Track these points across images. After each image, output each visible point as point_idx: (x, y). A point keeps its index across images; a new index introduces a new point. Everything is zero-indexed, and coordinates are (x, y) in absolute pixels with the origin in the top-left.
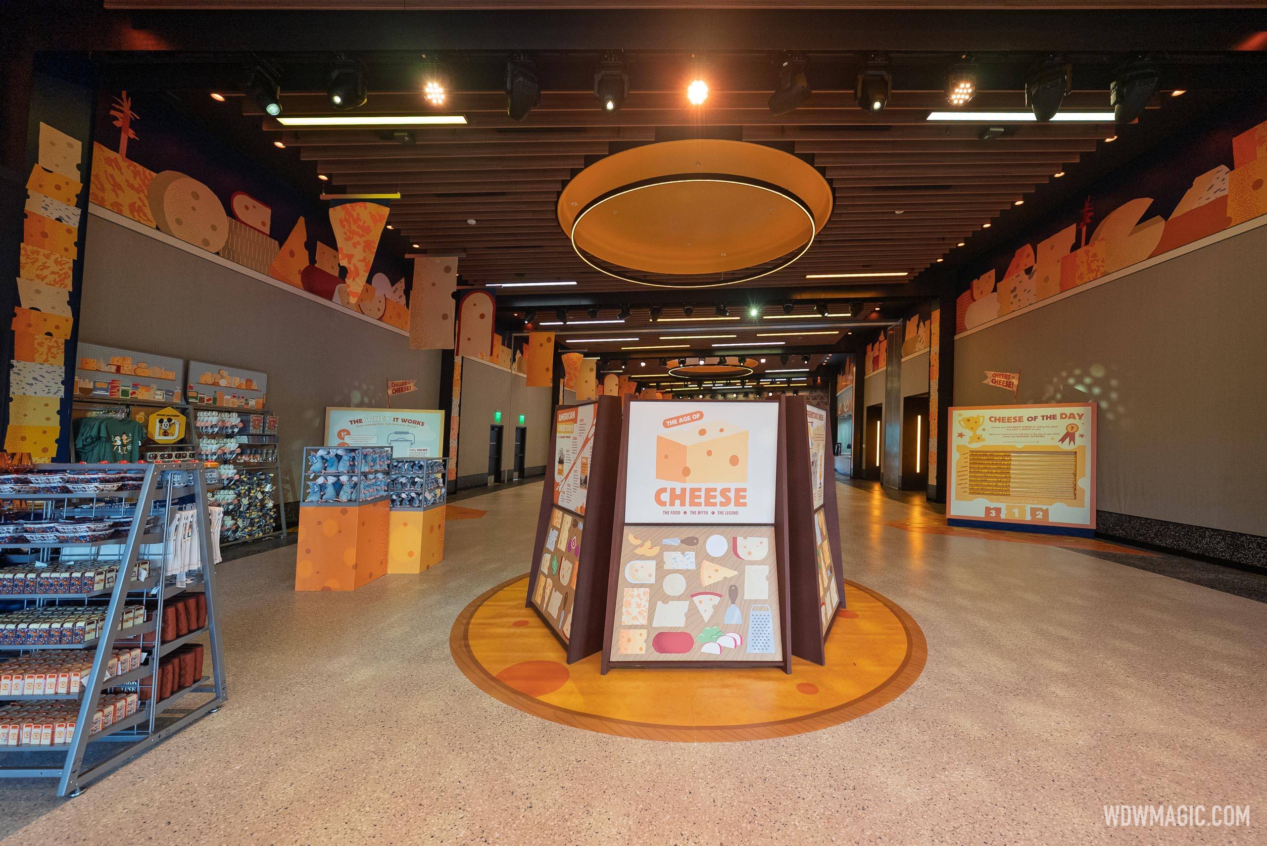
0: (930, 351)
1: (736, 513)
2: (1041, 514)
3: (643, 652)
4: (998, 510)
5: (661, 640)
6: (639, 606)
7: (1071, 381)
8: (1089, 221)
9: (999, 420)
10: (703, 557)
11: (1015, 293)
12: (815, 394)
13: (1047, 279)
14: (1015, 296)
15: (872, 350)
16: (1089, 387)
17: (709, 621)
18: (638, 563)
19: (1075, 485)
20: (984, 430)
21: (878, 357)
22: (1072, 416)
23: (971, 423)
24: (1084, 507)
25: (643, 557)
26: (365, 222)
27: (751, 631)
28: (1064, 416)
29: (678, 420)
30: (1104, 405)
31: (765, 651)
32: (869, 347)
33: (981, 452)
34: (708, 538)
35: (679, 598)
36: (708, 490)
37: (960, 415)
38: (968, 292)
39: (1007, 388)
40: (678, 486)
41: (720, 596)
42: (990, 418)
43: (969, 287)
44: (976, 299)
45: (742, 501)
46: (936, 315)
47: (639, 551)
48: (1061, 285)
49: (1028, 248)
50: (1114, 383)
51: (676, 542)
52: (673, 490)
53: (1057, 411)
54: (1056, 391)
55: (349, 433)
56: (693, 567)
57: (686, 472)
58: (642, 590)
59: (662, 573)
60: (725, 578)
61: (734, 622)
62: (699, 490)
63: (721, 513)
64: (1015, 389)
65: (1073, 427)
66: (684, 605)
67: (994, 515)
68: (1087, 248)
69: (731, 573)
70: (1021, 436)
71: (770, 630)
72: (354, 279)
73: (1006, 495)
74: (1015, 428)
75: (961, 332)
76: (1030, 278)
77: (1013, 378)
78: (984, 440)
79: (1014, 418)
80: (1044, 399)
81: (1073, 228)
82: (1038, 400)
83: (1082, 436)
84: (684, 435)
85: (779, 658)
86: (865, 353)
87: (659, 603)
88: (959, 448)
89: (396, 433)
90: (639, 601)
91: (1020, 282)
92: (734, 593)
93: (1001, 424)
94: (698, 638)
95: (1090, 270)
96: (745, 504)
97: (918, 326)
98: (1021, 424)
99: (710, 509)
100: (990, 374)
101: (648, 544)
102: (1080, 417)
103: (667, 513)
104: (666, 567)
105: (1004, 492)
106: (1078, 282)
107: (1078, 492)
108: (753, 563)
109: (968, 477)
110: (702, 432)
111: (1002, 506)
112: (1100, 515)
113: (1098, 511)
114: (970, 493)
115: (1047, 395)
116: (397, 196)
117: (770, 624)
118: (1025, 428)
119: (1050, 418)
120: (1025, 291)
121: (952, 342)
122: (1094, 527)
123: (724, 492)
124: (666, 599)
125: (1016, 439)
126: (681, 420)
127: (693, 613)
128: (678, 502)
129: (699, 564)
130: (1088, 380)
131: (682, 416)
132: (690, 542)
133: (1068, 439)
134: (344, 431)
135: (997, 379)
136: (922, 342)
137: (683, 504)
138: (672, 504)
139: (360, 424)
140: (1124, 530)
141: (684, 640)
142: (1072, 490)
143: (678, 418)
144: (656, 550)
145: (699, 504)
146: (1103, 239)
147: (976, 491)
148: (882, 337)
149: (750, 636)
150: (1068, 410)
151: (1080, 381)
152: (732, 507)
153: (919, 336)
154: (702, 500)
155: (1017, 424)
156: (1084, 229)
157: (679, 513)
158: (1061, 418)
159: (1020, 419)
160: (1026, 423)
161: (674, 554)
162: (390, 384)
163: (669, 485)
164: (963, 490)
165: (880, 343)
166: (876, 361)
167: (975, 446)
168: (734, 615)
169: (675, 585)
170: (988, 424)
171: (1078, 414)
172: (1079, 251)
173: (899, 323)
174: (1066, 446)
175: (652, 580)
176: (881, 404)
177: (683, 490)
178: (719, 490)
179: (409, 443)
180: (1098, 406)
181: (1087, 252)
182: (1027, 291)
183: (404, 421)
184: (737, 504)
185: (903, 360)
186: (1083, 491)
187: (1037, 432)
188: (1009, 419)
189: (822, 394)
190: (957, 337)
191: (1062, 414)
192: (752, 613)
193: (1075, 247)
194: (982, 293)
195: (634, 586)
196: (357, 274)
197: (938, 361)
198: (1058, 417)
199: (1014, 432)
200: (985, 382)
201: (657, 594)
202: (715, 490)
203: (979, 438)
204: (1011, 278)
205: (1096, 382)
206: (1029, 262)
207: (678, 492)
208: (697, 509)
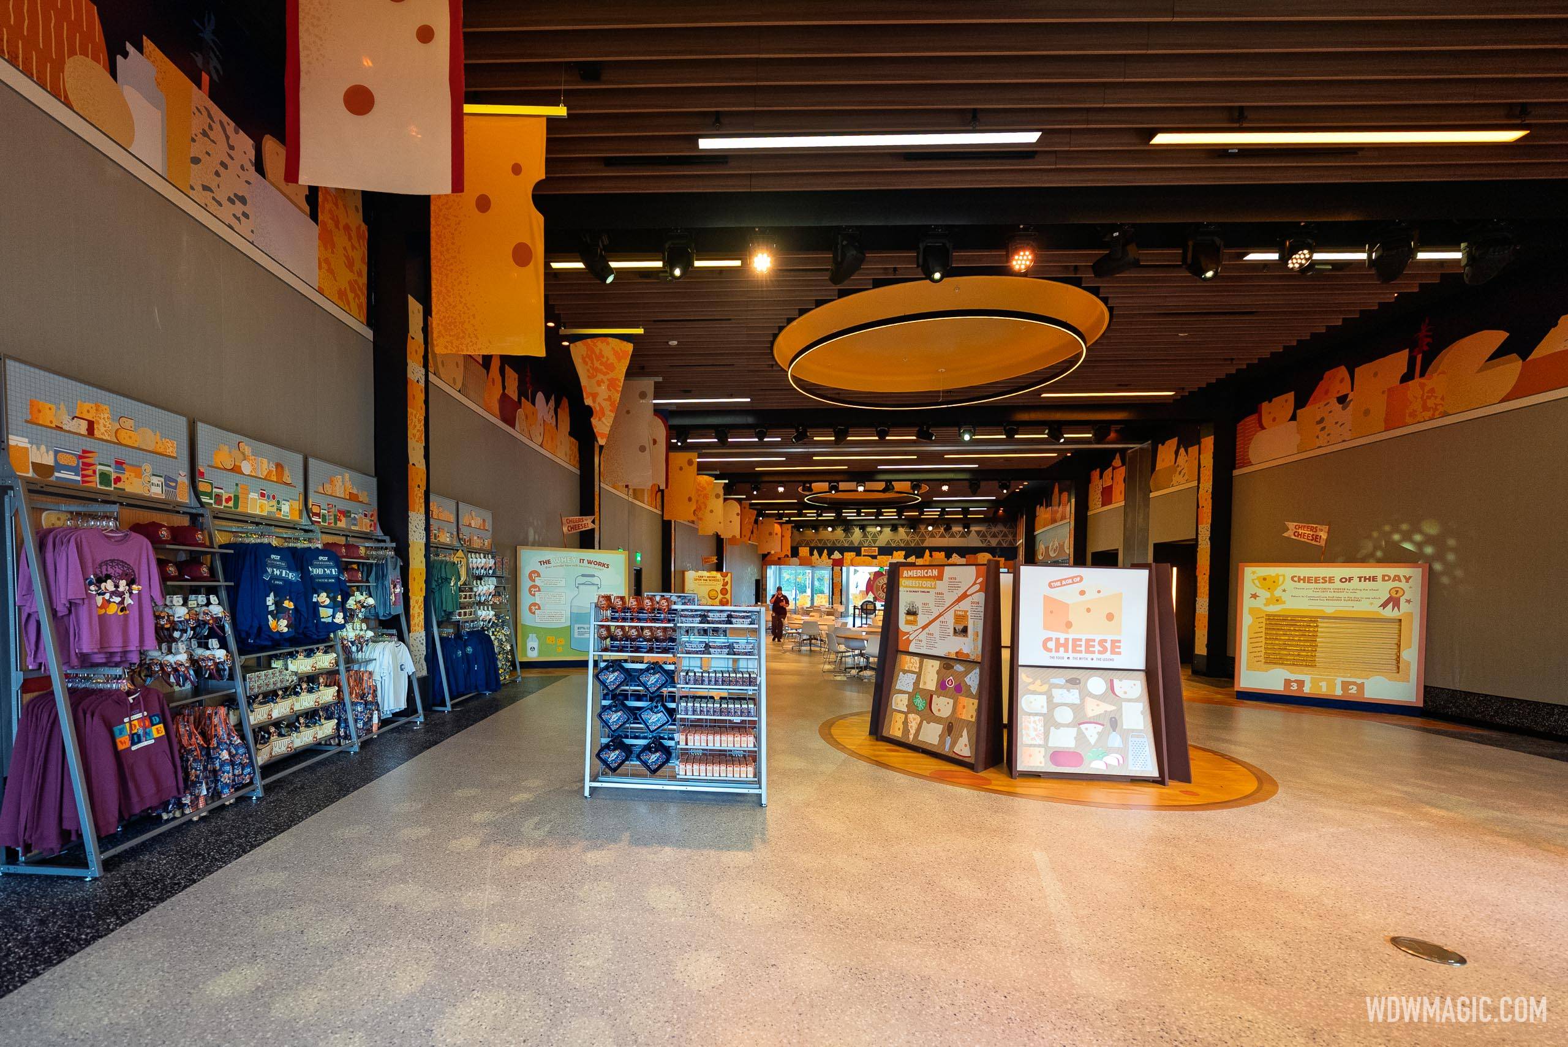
0: (1198, 487)
1: (1112, 660)
2: (1355, 688)
3: (1043, 765)
4: (1301, 683)
5: (1056, 756)
6: (1035, 730)
7: (1396, 537)
8: (1426, 348)
9: (1304, 580)
10: (1085, 694)
11: (1322, 425)
12: (994, 530)
13: (1367, 412)
14: (1323, 429)
15: (1101, 477)
16: (1420, 545)
17: (1095, 743)
18: (1032, 697)
19: (1399, 657)
20: (1284, 591)
21: (1111, 487)
22: (1397, 578)
23: (1269, 583)
24: (1409, 681)
25: (1034, 693)
26: (608, 359)
27: (1130, 753)
28: (1387, 578)
29: (1062, 583)
30: (1438, 567)
31: (1143, 769)
32: (1096, 474)
33: (1279, 616)
34: (1088, 679)
35: (1068, 726)
36: (1088, 641)
37: (1254, 573)
38: (1255, 417)
39: (1313, 542)
40: (1062, 637)
41: (1103, 725)
42: (1292, 578)
43: (1255, 410)
44: (1265, 424)
45: (1117, 650)
46: (1208, 442)
47: (1031, 687)
48: (1386, 421)
49: (1343, 371)
50: (1451, 542)
51: (1062, 681)
52: (1057, 640)
53: (1378, 571)
54: (1376, 548)
55: (539, 576)
56: (1078, 702)
57: (1069, 625)
58: (1037, 718)
59: (1052, 705)
60: (1106, 711)
61: (1116, 745)
62: (1080, 640)
63: (1100, 659)
64: (1323, 543)
65: (1397, 592)
66: (1073, 731)
67: (1296, 688)
68: (1423, 380)
69: (1112, 708)
70: (1332, 599)
71: (1148, 753)
72: (600, 420)
73: (1311, 666)
74: (1325, 590)
75: (1243, 467)
76: (1344, 408)
77: (1321, 530)
78: (1284, 603)
79: (1323, 578)
80: (1359, 556)
81: (1405, 353)
82: (1352, 558)
83: (1408, 601)
84: (1068, 595)
85: (1155, 774)
86: (1088, 481)
87: (1052, 729)
88: (1252, 610)
89: (583, 575)
90: (1034, 725)
91: (1330, 412)
92: (1114, 723)
93: (1307, 585)
94: (1087, 756)
95: (1425, 408)
96: (1119, 653)
97: (1177, 453)
98: (1331, 586)
99: (1090, 656)
100: (1291, 525)
101: (1039, 682)
102: (1407, 580)
103: (1053, 658)
104: (1055, 700)
105: (1309, 662)
106: (1408, 420)
107: (1401, 665)
108: (1130, 700)
109: (1263, 644)
110: (1082, 593)
111: (1307, 679)
112: (1429, 691)
113: (1426, 687)
114: (1266, 663)
115: (1364, 552)
116: (640, 331)
117: (1147, 748)
118: (1338, 590)
119: (1369, 579)
120: (1336, 423)
121: (1230, 479)
122: (1421, 705)
123: (1102, 642)
124: (1058, 726)
125: (1326, 603)
126: (1064, 583)
127: (1081, 737)
128: (1062, 649)
129: (1082, 699)
130: (1418, 538)
131: (1065, 579)
132: (1073, 682)
133: (1391, 605)
134: (534, 572)
135: (1300, 531)
136: (1182, 474)
137: (1066, 651)
138: (1057, 651)
139: (548, 565)
140: (1457, 707)
141: (1076, 757)
142: (1395, 662)
143: (1061, 581)
144: (1045, 688)
145: (1081, 652)
146: (1443, 373)
147: (1272, 660)
148: (1117, 462)
149: (1130, 758)
150: (1392, 571)
151: (1407, 537)
152: (1108, 655)
153: (1178, 466)
154: (1083, 648)
155: (1327, 585)
156: (1419, 357)
157: (1063, 658)
158: (1384, 580)
159: (1331, 580)
160: (1338, 584)
161: (1060, 691)
162: (564, 520)
163: (1054, 635)
164: (1256, 659)
165: (1114, 469)
166: (1107, 495)
167: (1273, 609)
168: (1115, 740)
169: (1065, 715)
170: (1289, 585)
171: (1405, 577)
172: (1410, 383)
173: (1146, 445)
174: (1389, 612)
175: (1045, 711)
176: (1117, 550)
177: (1067, 640)
178: (1097, 641)
179: (595, 587)
180: (1431, 568)
181: (1422, 386)
182: (1340, 424)
183: (590, 562)
184: (1113, 652)
185: (1152, 495)
186: (1408, 664)
187: (1352, 595)
188: (1316, 580)
189: (1005, 530)
190: (1236, 472)
191: (1384, 576)
192: (1130, 739)
193: (1407, 378)
194: (1274, 420)
195: (1030, 714)
196: (603, 414)
197: (1210, 501)
198: (1380, 579)
199: (1324, 595)
200: (1285, 535)
201: (1049, 722)
202: (1094, 640)
203: (1277, 600)
204: (1317, 406)
205: (1429, 540)
206: (1345, 389)
207: (1062, 641)
208: (1078, 655)
